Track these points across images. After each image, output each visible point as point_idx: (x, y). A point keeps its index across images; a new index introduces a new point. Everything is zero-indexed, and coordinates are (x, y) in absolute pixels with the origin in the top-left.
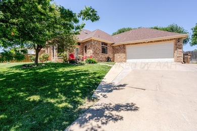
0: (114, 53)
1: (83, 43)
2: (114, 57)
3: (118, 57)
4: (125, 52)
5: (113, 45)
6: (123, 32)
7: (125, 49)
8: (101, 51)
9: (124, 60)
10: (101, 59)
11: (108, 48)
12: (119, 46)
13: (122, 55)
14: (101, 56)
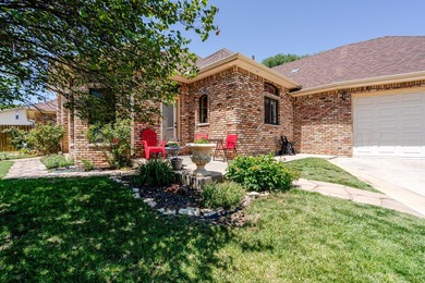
0: (297, 123)
1: (190, 86)
2: (297, 134)
3: (318, 136)
4: (347, 119)
5: (294, 94)
6: (279, 64)
7: (349, 106)
8: (263, 117)
9: (345, 148)
10: (262, 148)
11: (282, 102)
12: (323, 96)
13: (337, 129)
14: (263, 134)
